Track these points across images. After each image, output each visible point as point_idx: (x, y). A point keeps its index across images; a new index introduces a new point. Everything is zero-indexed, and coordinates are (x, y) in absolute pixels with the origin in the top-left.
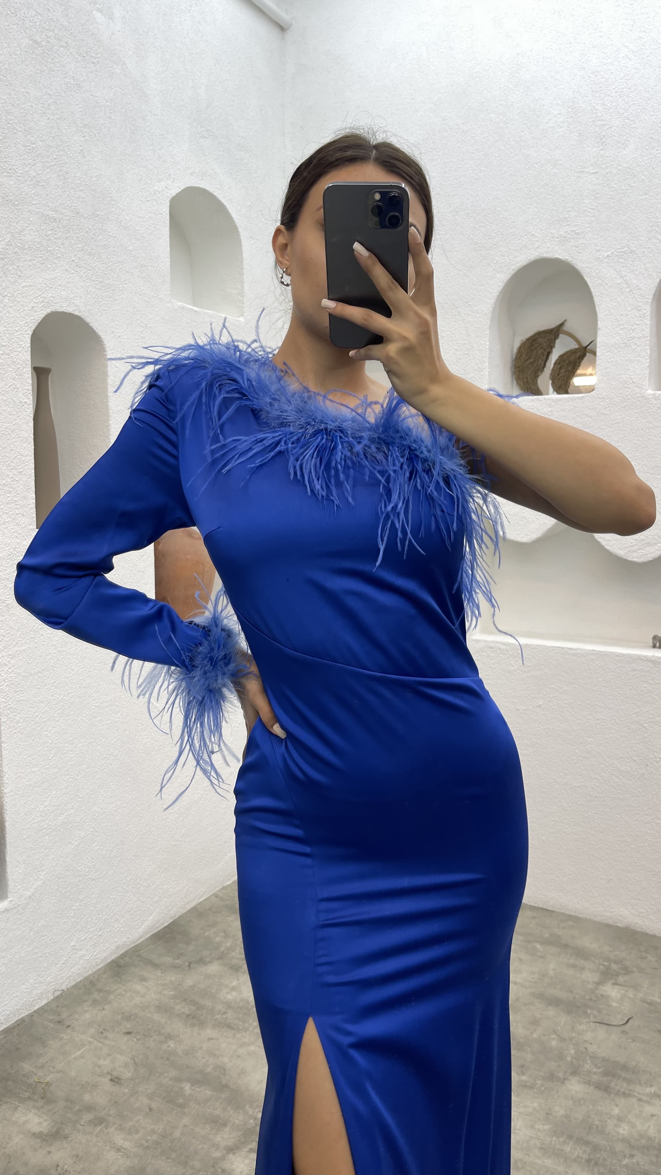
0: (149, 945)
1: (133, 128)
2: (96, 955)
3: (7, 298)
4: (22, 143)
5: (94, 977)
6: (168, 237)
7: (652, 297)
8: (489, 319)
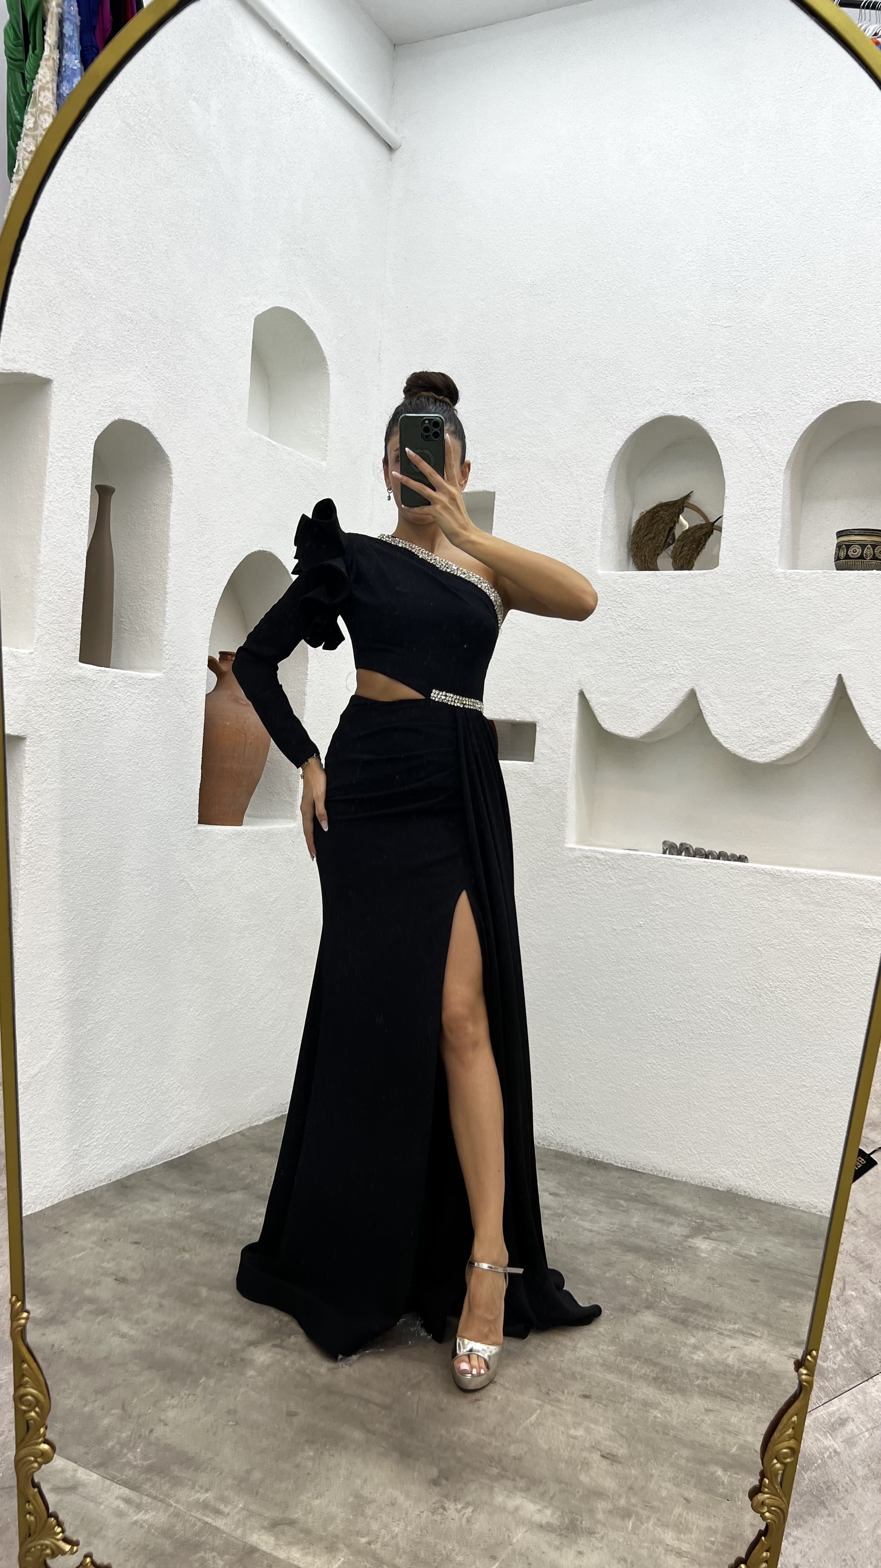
0: (160, 1173)
2: (99, 1169)
6: (250, 358)
7: (785, 464)
8: (605, 481)
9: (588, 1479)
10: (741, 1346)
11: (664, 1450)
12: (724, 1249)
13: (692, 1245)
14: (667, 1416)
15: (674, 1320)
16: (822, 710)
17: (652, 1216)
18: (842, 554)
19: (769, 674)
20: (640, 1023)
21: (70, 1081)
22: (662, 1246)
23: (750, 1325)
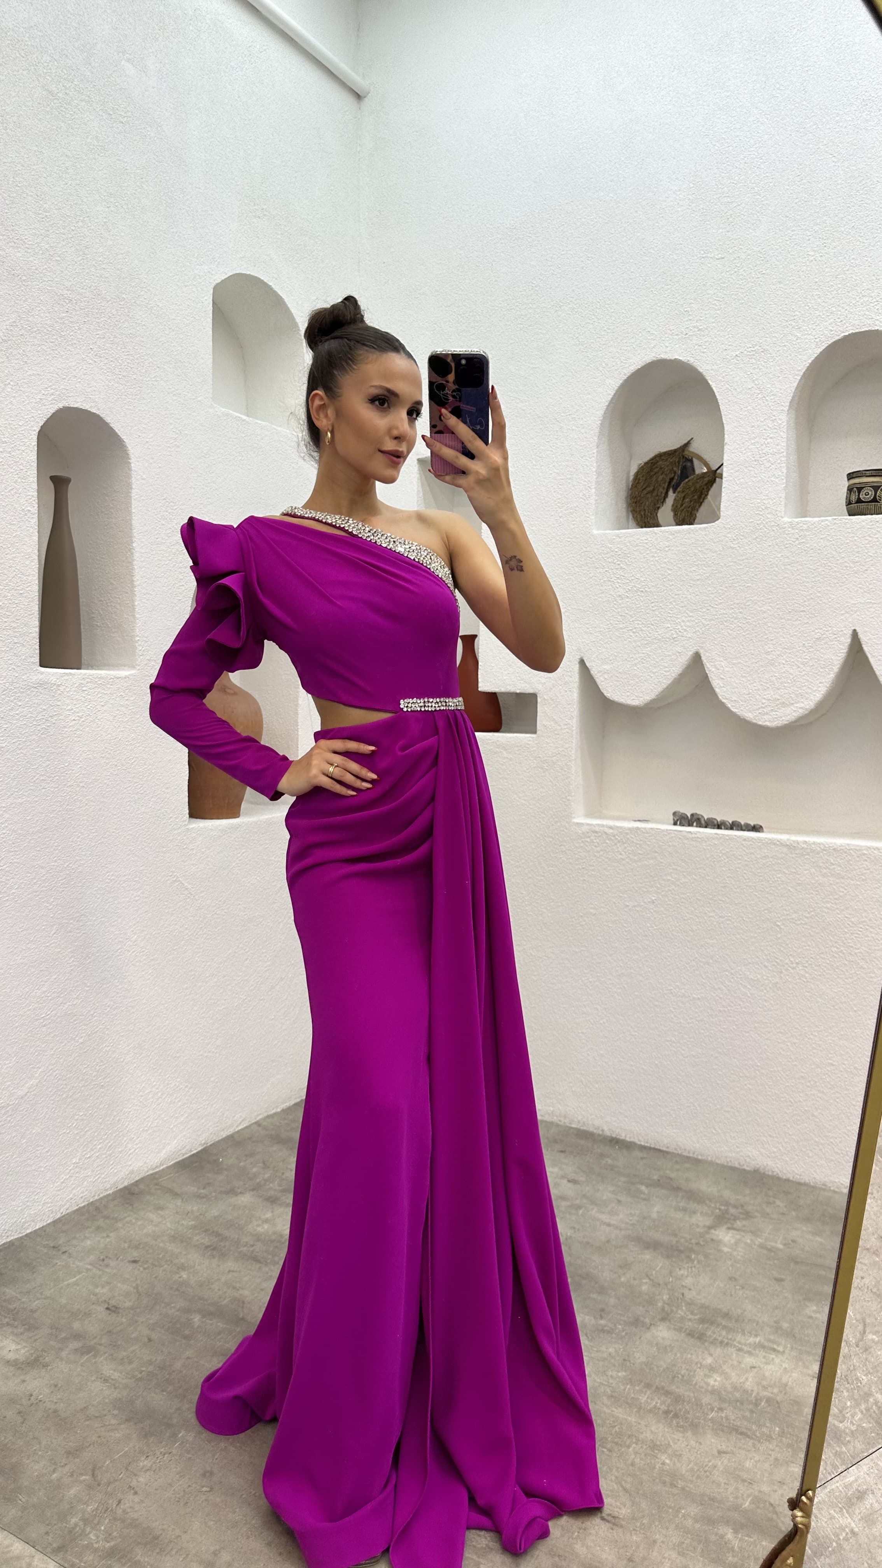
0: (170, 1174)
1: (169, 201)
2: (104, 1178)
3: (10, 386)
4: (33, 210)
5: (101, 1203)
6: (211, 330)
7: (788, 404)
8: (597, 434)
9: (584, 1549)
10: (762, 1366)
11: (670, 1507)
12: (749, 1241)
13: (715, 1237)
14: (676, 1461)
15: (691, 1334)
16: (836, 669)
17: (674, 1203)
18: (854, 498)
19: (778, 633)
20: (657, 1001)
21: (64, 1096)
22: (682, 1240)
23: (772, 1337)
